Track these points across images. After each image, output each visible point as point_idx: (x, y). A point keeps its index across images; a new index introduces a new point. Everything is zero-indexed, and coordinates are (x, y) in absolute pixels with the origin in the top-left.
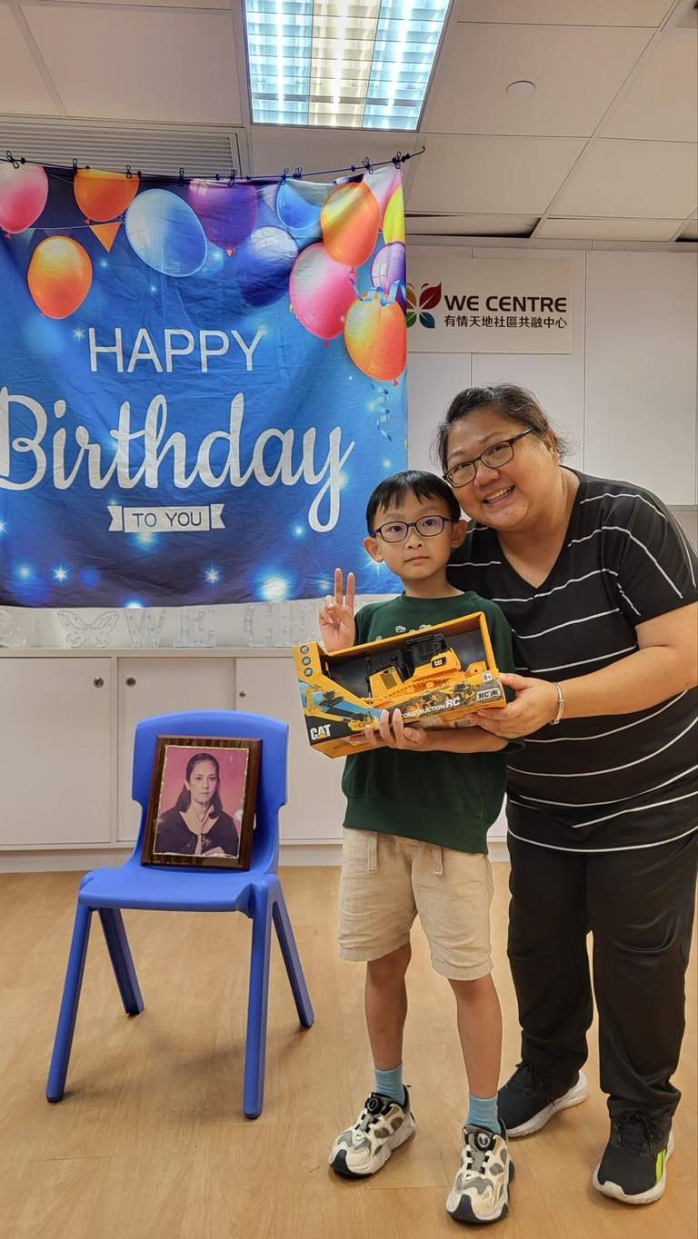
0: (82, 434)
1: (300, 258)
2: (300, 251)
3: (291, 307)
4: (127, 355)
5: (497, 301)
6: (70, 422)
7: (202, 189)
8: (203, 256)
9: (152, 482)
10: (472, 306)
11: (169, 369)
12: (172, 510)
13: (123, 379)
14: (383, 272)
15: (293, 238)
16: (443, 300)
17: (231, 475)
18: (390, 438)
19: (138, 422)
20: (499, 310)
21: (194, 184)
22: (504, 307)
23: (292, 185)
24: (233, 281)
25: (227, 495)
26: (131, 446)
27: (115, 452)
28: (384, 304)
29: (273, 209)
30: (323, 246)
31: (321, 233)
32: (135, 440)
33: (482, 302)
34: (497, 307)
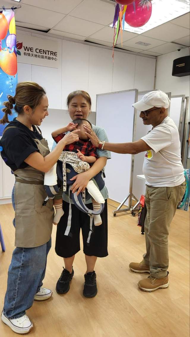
10: (32, 51)
14: (10, 42)
18: (13, 93)
22: (41, 52)
28: (10, 52)
33: (34, 49)
34: (39, 52)
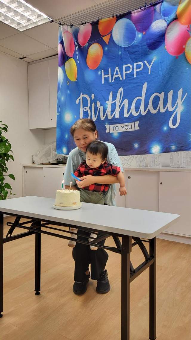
0: (98, 103)
1: (169, 28)
2: (168, 25)
3: (165, 47)
4: (112, 77)
6: (94, 101)
7: (135, 14)
8: (135, 37)
9: (117, 116)
11: (124, 79)
12: (123, 125)
13: (111, 85)
15: (166, 21)
17: (141, 111)
19: (114, 98)
21: (133, 13)
23: (166, 1)
24: (145, 44)
25: (140, 118)
26: (112, 106)
27: (107, 108)
29: (159, 13)
30: (178, 20)
31: (176, 16)
32: (113, 103)
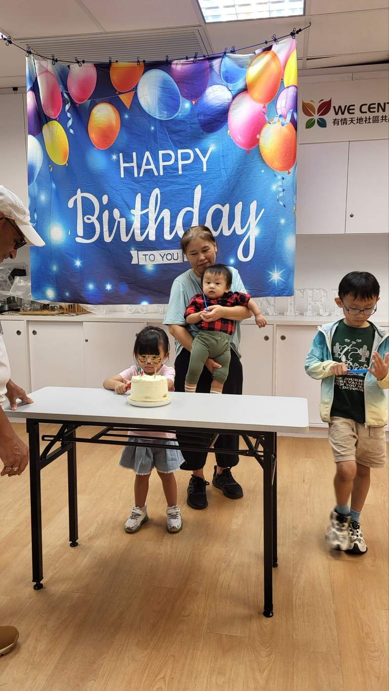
0: (116, 213)
1: (234, 102)
2: (234, 98)
3: (229, 132)
4: (139, 167)
5: (367, 106)
6: (110, 207)
7: (178, 66)
8: (179, 106)
9: (152, 237)
10: (351, 111)
11: (162, 173)
12: (163, 252)
13: (137, 181)
14: (283, 105)
15: (230, 90)
16: (332, 109)
18: (285, 206)
19: (145, 205)
20: (368, 112)
21: (174, 64)
22: (371, 110)
23: (229, 57)
24: (196, 120)
26: (141, 217)
27: (133, 221)
28: (283, 125)
29: (219, 74)
30: (248, 93)
31: (246, 86)
32: (143, 214)
33: (357, 108)
34: (367, 110)
